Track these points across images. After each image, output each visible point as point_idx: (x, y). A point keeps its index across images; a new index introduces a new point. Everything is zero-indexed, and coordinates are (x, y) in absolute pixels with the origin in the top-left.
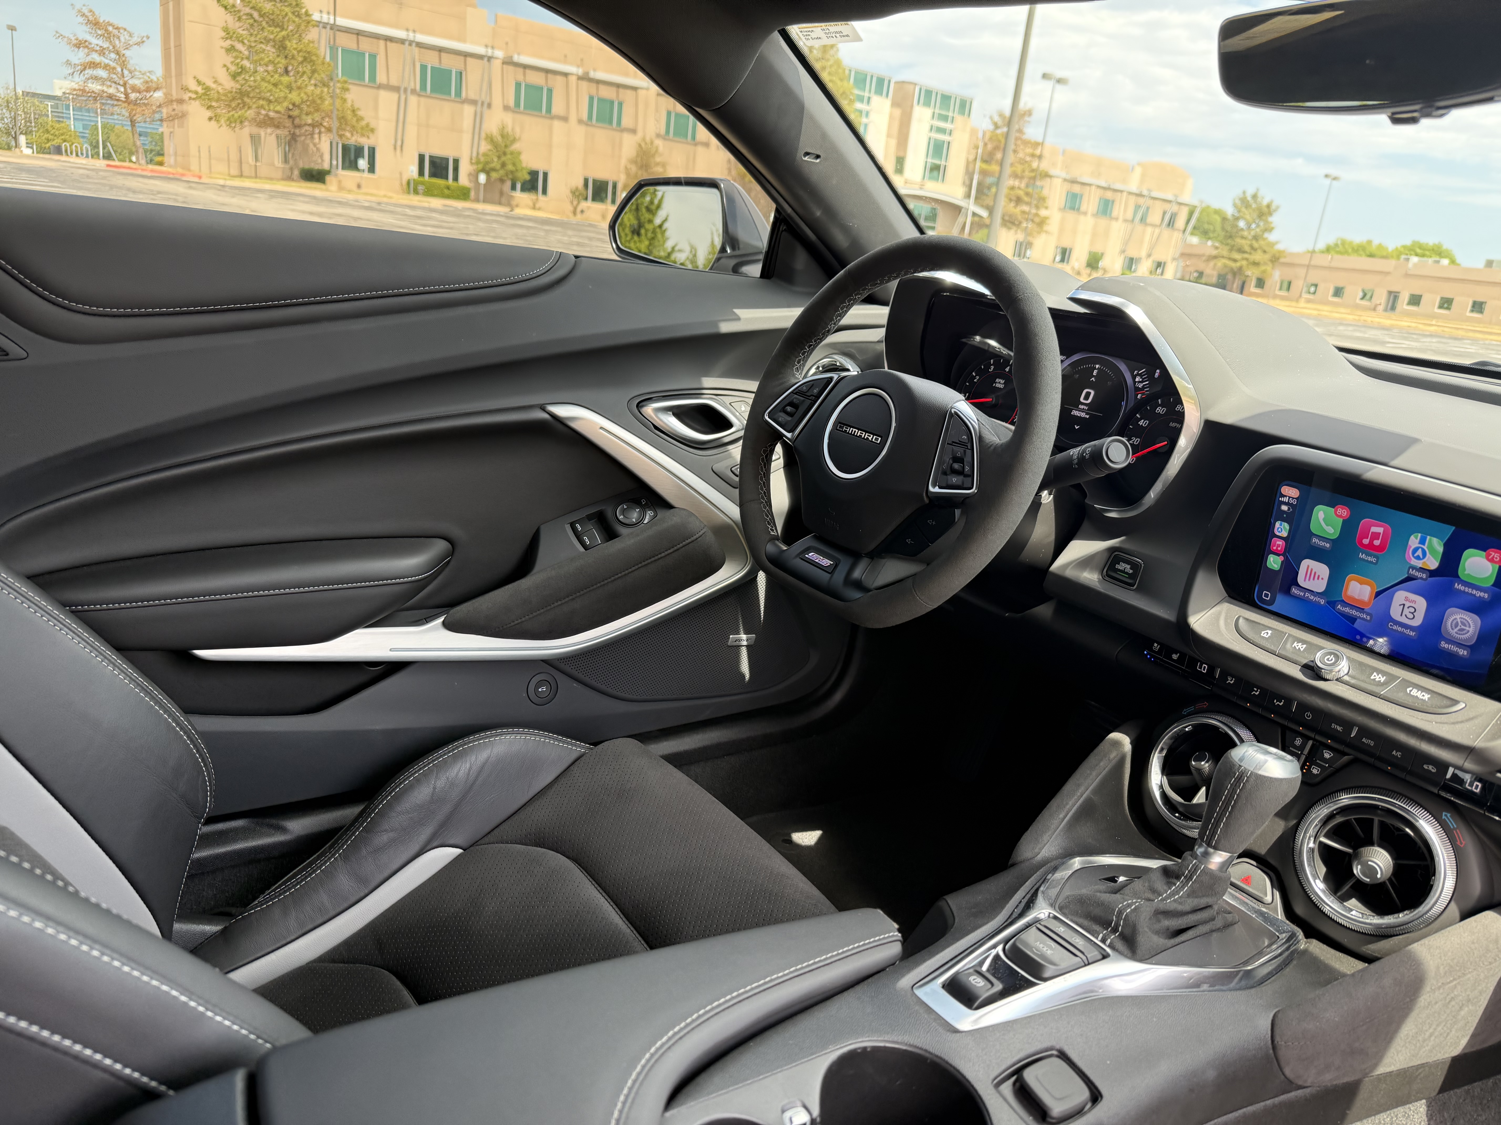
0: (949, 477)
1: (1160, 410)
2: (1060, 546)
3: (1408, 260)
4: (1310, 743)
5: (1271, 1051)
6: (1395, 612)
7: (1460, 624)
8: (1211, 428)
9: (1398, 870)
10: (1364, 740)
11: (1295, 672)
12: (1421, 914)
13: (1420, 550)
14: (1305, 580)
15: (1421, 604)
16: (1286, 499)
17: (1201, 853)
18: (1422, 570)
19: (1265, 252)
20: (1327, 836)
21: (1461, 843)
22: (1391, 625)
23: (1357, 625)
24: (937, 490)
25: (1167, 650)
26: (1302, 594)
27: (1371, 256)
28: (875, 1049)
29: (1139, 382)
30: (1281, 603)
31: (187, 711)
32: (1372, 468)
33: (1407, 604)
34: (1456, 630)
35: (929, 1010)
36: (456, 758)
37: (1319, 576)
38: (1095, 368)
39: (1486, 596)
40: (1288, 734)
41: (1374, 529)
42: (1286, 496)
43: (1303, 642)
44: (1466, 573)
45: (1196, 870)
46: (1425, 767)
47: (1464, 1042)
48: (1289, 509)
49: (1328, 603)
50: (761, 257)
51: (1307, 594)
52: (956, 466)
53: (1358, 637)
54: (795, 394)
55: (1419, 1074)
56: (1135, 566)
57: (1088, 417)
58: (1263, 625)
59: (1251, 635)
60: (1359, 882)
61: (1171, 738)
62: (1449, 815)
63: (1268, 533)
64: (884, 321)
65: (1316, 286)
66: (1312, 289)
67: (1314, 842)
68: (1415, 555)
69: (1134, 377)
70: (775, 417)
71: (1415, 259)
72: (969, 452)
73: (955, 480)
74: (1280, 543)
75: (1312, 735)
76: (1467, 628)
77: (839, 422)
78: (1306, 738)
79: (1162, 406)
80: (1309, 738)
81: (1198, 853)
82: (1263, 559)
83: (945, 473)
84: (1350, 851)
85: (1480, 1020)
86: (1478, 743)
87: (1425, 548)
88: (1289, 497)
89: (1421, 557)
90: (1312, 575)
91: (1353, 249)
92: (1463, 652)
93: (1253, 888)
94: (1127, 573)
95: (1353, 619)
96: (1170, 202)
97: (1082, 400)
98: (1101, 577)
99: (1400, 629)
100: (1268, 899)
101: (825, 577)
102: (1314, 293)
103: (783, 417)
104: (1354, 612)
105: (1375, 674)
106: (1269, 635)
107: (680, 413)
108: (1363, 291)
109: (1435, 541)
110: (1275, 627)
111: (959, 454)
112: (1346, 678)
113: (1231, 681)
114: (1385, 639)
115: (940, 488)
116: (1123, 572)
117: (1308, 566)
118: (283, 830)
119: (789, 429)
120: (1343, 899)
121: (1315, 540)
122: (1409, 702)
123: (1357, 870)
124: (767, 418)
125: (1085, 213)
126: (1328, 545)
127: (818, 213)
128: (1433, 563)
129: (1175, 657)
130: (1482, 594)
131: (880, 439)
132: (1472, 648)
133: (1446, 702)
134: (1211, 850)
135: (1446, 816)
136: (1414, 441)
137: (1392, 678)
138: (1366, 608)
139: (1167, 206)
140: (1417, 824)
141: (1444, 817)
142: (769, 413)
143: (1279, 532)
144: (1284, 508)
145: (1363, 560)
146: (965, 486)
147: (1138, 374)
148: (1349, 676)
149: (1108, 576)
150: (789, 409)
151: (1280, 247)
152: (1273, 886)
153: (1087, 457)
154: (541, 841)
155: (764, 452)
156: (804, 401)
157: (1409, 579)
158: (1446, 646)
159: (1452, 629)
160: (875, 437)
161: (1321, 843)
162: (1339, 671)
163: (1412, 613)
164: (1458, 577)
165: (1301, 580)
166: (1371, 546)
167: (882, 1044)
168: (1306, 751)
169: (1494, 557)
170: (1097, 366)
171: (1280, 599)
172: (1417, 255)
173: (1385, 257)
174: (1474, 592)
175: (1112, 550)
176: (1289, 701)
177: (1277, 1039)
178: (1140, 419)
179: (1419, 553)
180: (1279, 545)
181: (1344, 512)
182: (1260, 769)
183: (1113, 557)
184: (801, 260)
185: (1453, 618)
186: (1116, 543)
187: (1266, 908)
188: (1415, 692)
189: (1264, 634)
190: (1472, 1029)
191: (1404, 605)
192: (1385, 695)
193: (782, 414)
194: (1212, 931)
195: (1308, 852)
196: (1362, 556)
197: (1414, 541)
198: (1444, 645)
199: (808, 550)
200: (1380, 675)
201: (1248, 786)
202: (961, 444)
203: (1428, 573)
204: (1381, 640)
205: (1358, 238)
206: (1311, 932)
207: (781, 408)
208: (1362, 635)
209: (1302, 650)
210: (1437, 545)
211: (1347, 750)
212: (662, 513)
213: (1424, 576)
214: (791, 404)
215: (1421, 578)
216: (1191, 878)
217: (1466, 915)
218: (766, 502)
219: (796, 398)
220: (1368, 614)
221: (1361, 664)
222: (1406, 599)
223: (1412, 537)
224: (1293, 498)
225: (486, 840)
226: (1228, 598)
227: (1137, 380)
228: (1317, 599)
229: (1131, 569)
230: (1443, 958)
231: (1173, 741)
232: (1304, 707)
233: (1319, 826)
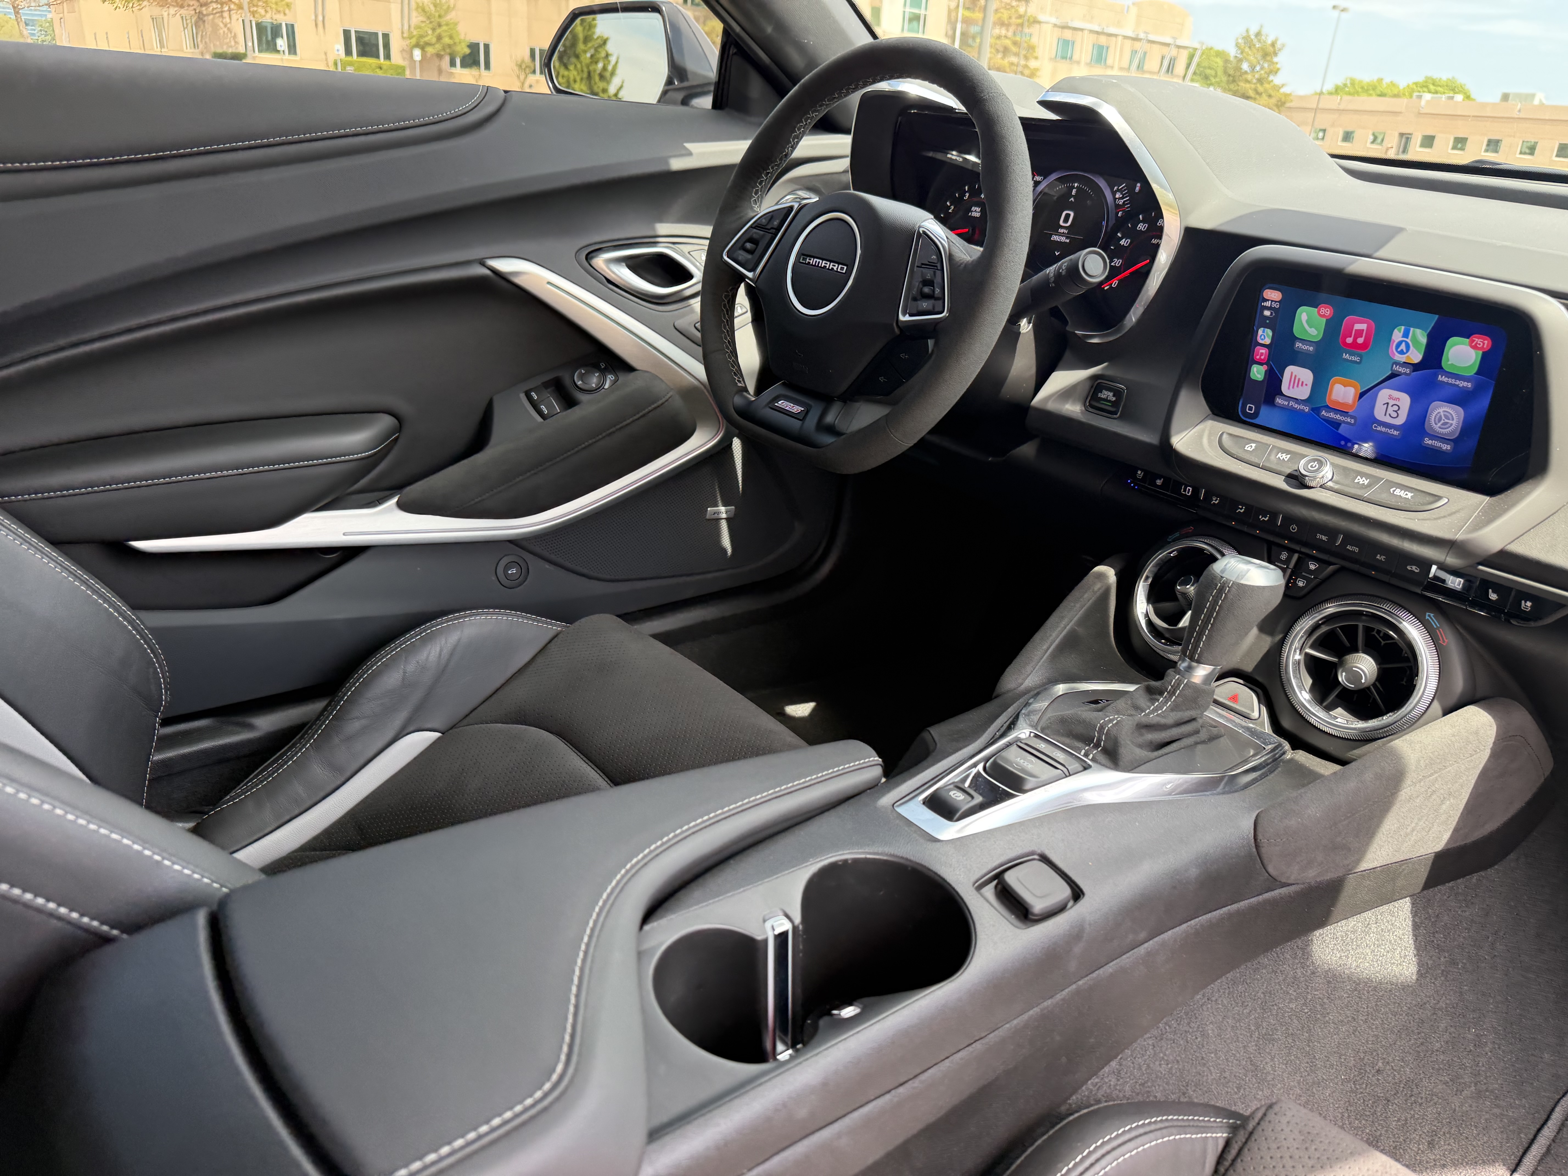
0: (919, 302)
1: (1141, 227)
2: (1042, 378)
3: (1420, 97)
4: (1296, 556)
5: (1254, 850)
6: (1379, 413)
7: (1443, 418)
8: (1192, 235)
9: (1383, 675)
10: (1349, 547)
11: (1279, 482)
12: (1404, 714)
13: (1404, 344)
14: (1289, 388)
15: (1405, 400)
16: (1268, 304)
17: (1184, 668)
18: (1405, 364)
19: (1270, 96)
20: (1312, 647)
21: (1444, 641)
22: (1375, 427)
23: (1342, 430)
24: (907, 318)
25: (1150, 476)
26: (1286, 403)
27: (1382, 95)
28: (855, 861)
29: (1120, 198)
30: (1266, 416)
31: (134, 607)
32: (1356, 261)
33: (1391, 402)
34: (1439, 425)
35: (909, 823)
36: (425, 641)
37: (1303, 382)
38: (1073, 187)
39: (1469, 385)
40: (1274, 549)
41: (1358, 327)
42: (1268, 300)
43: (1287, 452)
44: (1450, 363)
45: (1179, 685)
46: (1409, 568)
47: (1446, 836)
48: (1271, 314)
49: (1313, 409)
50: (712, 88)
51: (1292, 403)
52: (926, 290)
53: (1343, 443)
54: (754, 228)
55: (1404, 870)
56: (1117, 393)
57: (1068, 241)
58: (1247, 439)
59: (1234, 451)
60: (1345, 690)
61: (1156, 565)
62: (1432, 615)
63: (1251, 341)
64: (848, 151)
65: (1324, 131)
66: (1321, 135)
67: (1300, 654)
68: (1399, 350)
69: (1114, 194)
70: (735, 256)
71: (1427, 96)
72: (939, 273)
73: (925, 305)
74: (1263, 351)
75: (1297, 548)
76: (1451, 422)
77: (800, 254)
78: (1291, 551)
79: (1144, 221)
80: (1295, 551)
81: (1181, 668)
82: (1247, 370)
83: (915, 299)
84: (1335, 660)
85: (1462, 814)
86: (1460, 536)
87: (1408, 340)
88: (1272, 301)
89: (1405, 351)
90: (1296, 382)
91: (1362, 88)
92: (1446, 447)
93: (1240, 706)
94: (1110, 401)
95: (1337, 424)
96: (1168, 45)
97: (1061, 223)
98: (1083, 408)
99: (1384, 429)
100: (1255, 714)
101: (796, 424)
102: (1323, 138)
103: (743, 255)
104: (1338, 417)
105: (1359, 477)
106: (1253, 448)
107: (637, 265)
108: (1373, 134)
109: (1418, 332)
110: (1259, 440)
111: (929, 277)
112: (1330, 484)
113: (1215, 501)
114: (1371, 444)
115: (911, 315)
116: (1106, 400)
117: (1292, 373)
118: (251, 727)
119: (750, 267)
120: (1329, 708)
121: (1298, 345)
122: (1392, 502)
123: (1342, 677)
124: (725, 258)
125: (1078, 63)
126: (1311, 349)
127: (769, 30)
128: (1416, 356)
129: (1159, 482)
130: (1465, 384)
131: (845, 268)
132: (1455, 441)
133: (1429, 499)
134: (1194, 664)
135: (1430, 616)
136: (1400, 230)
137: (1375, 480)
138: (1351, 411)
139: (1165, 50)
140: (1400, 626)
141: (1427, 617)
142: (728, 252)
143: (1262, 339)
144: (1267, 313)
145: (1347, 360)
146: (936, 310)
147: (1118, 190)
148: (1333, 482)
149: (1091, 406)
150: (748, 245)
151: (1285, 90)
152: (1259, 702)
153: (1064, 273)
154: (521, 718)
155: (726, 297)
156: (763, 236)
157: (1393, 375)
158: (1430, 442)
159: (1436, 424)
160: (840, 266)
161: (1307, 654)
162: (1323, 477)
163: (1396, 411)
164: (1442, 368)
165: (1284, 388)
166: (1355, 345)
167: (863, 856)
168: (1292, 565)
169: (1477, 343)
170: (1076, 185)
171: (1265, 411)
172: (1430, 92)
173: (1396, 96)
174: (1458, 382)
175: (1094, 378)
176: (1274, 515)
177: (1260, 837)
178: (1121, 239)
179: (1403, 347)
180: (1262, 354)
181: (1327, 311)
182: (1242, 578)
183: (1096, 384)
184: (756, 87)
185: (1437, 412)
186: (1099, 370)
187: (1253, 724)
188: (1398, 492)
189: (1248, 448)
190: (1454, 823)
191: (1388, 403)
192: (1369, 497)
193: (741, 252)
194: (1197, 743)
195: (1293, 664)
196: (1346, 356)
197: (1397, 335)
198: (1428, 441)
199: (777, 398)
200: (1364, 479)
201: (1230, 596)
202: (931, 265)
203: (1412, 367)
204: (1366, 445)
205: (1366, 77)
206: (1297, 743)
207: (740, 246)
208: (1347, 440)
209: (1286, 460)
210: (1420, 337)
211: (1332, 559)
212: (623, 378)
213: (1408, 371)
214: (751, 240)
215: (1405, 374)
216: (1174, 693)
217: (1447, 712)
218: (731, 352)
219: (755, 233)
220: (1352, 417)
221: (1345, 469)
222: (1390, 397)
223: (1396, 330)
224: (1276, 302)
225: (465, 722)
226: (1212, 416)
227: (1117, 196)
228: (1302, 407)
229: (1114, 396)
230: (1424, 752)
231: (1158, 568)
232: (1289, 519)
233: (1305, 637)
